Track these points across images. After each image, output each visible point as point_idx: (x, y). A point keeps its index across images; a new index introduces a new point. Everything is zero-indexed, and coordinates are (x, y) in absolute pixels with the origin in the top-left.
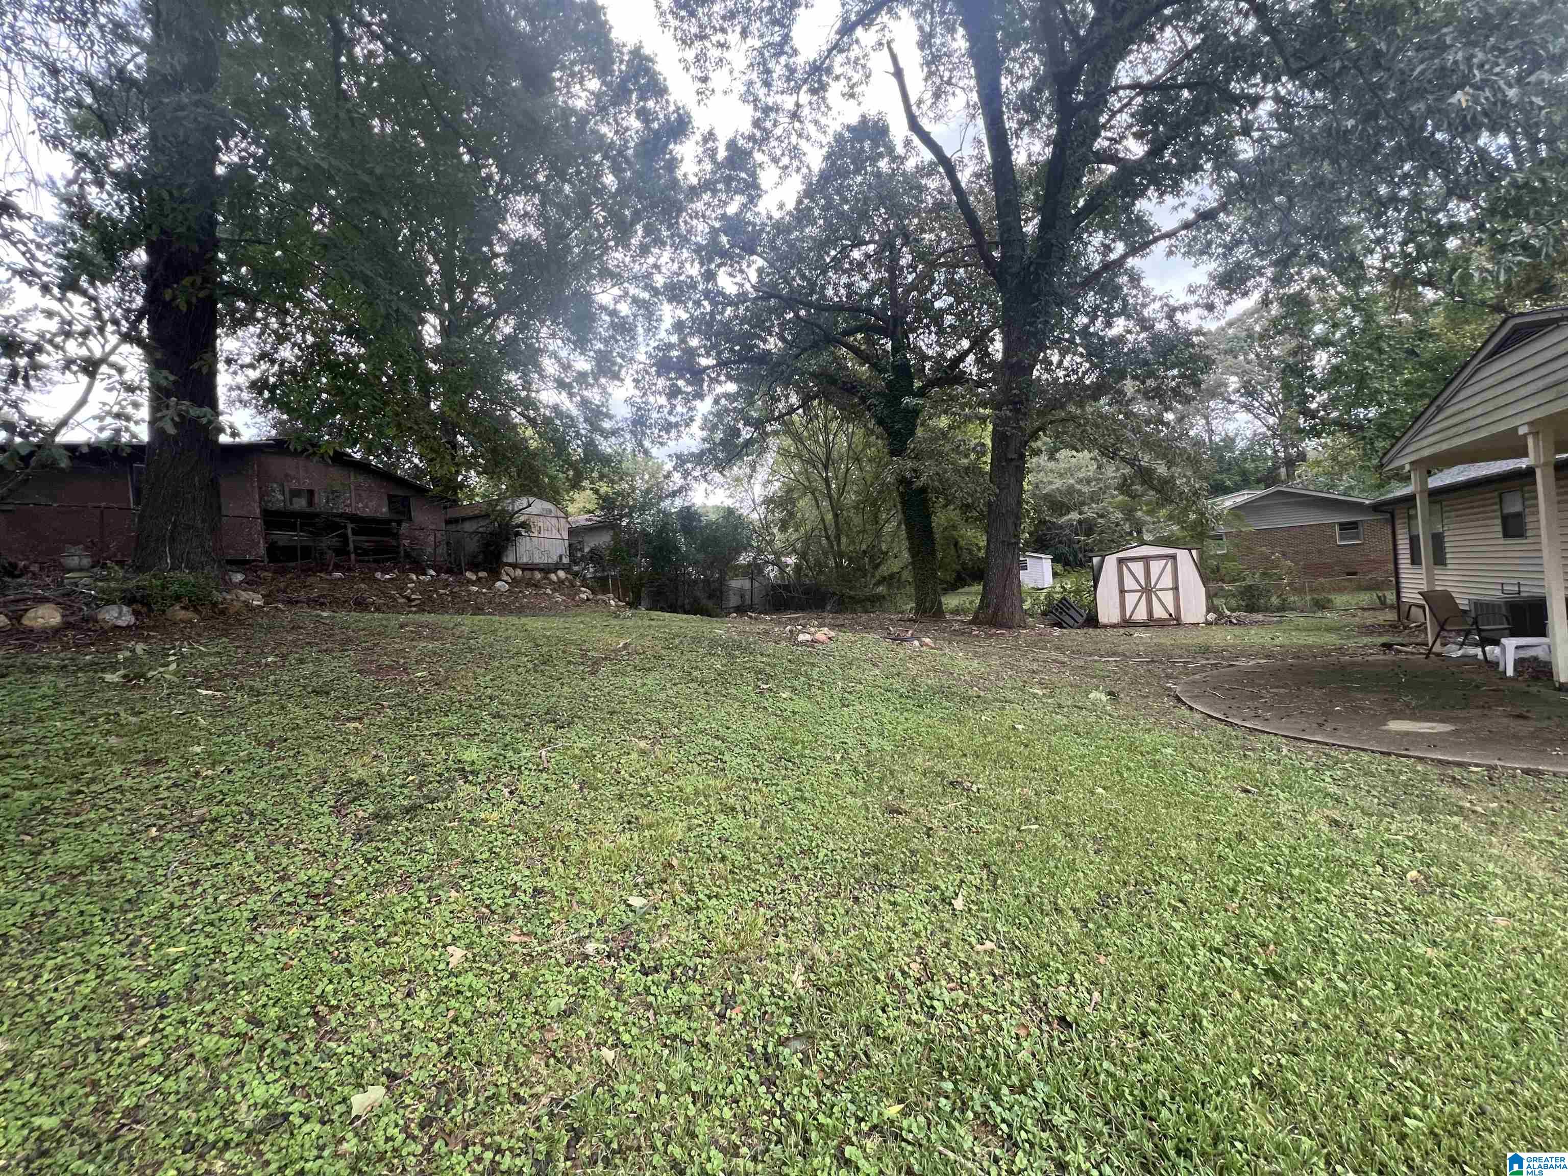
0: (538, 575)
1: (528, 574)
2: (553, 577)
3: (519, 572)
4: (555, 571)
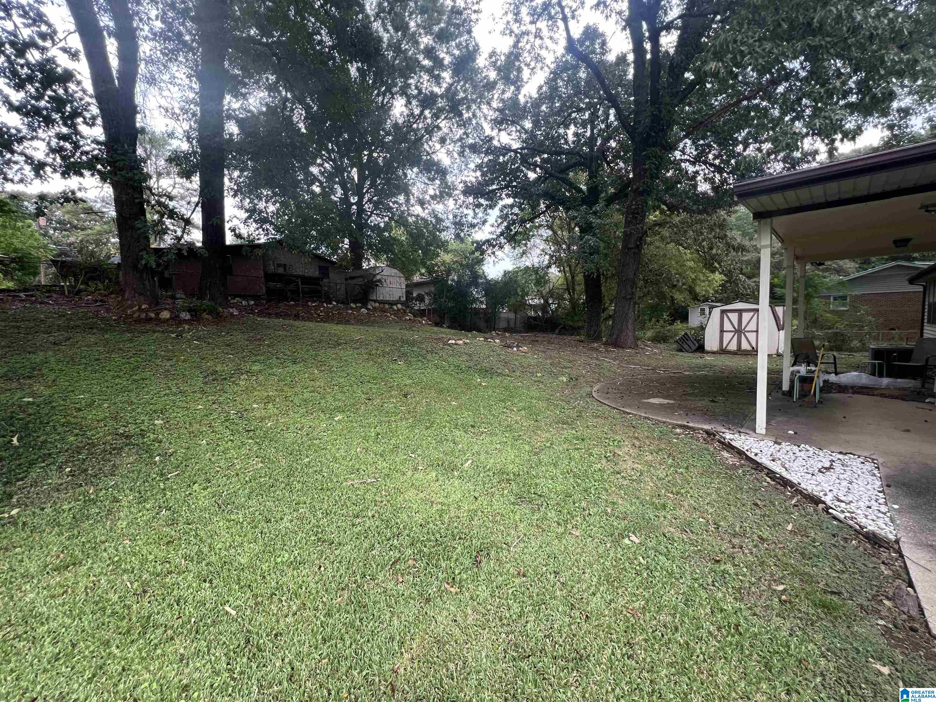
0: (387, 306)
1: (382, 305)
2: (395, 307)
3: (377, 304)
4: (396, 304)
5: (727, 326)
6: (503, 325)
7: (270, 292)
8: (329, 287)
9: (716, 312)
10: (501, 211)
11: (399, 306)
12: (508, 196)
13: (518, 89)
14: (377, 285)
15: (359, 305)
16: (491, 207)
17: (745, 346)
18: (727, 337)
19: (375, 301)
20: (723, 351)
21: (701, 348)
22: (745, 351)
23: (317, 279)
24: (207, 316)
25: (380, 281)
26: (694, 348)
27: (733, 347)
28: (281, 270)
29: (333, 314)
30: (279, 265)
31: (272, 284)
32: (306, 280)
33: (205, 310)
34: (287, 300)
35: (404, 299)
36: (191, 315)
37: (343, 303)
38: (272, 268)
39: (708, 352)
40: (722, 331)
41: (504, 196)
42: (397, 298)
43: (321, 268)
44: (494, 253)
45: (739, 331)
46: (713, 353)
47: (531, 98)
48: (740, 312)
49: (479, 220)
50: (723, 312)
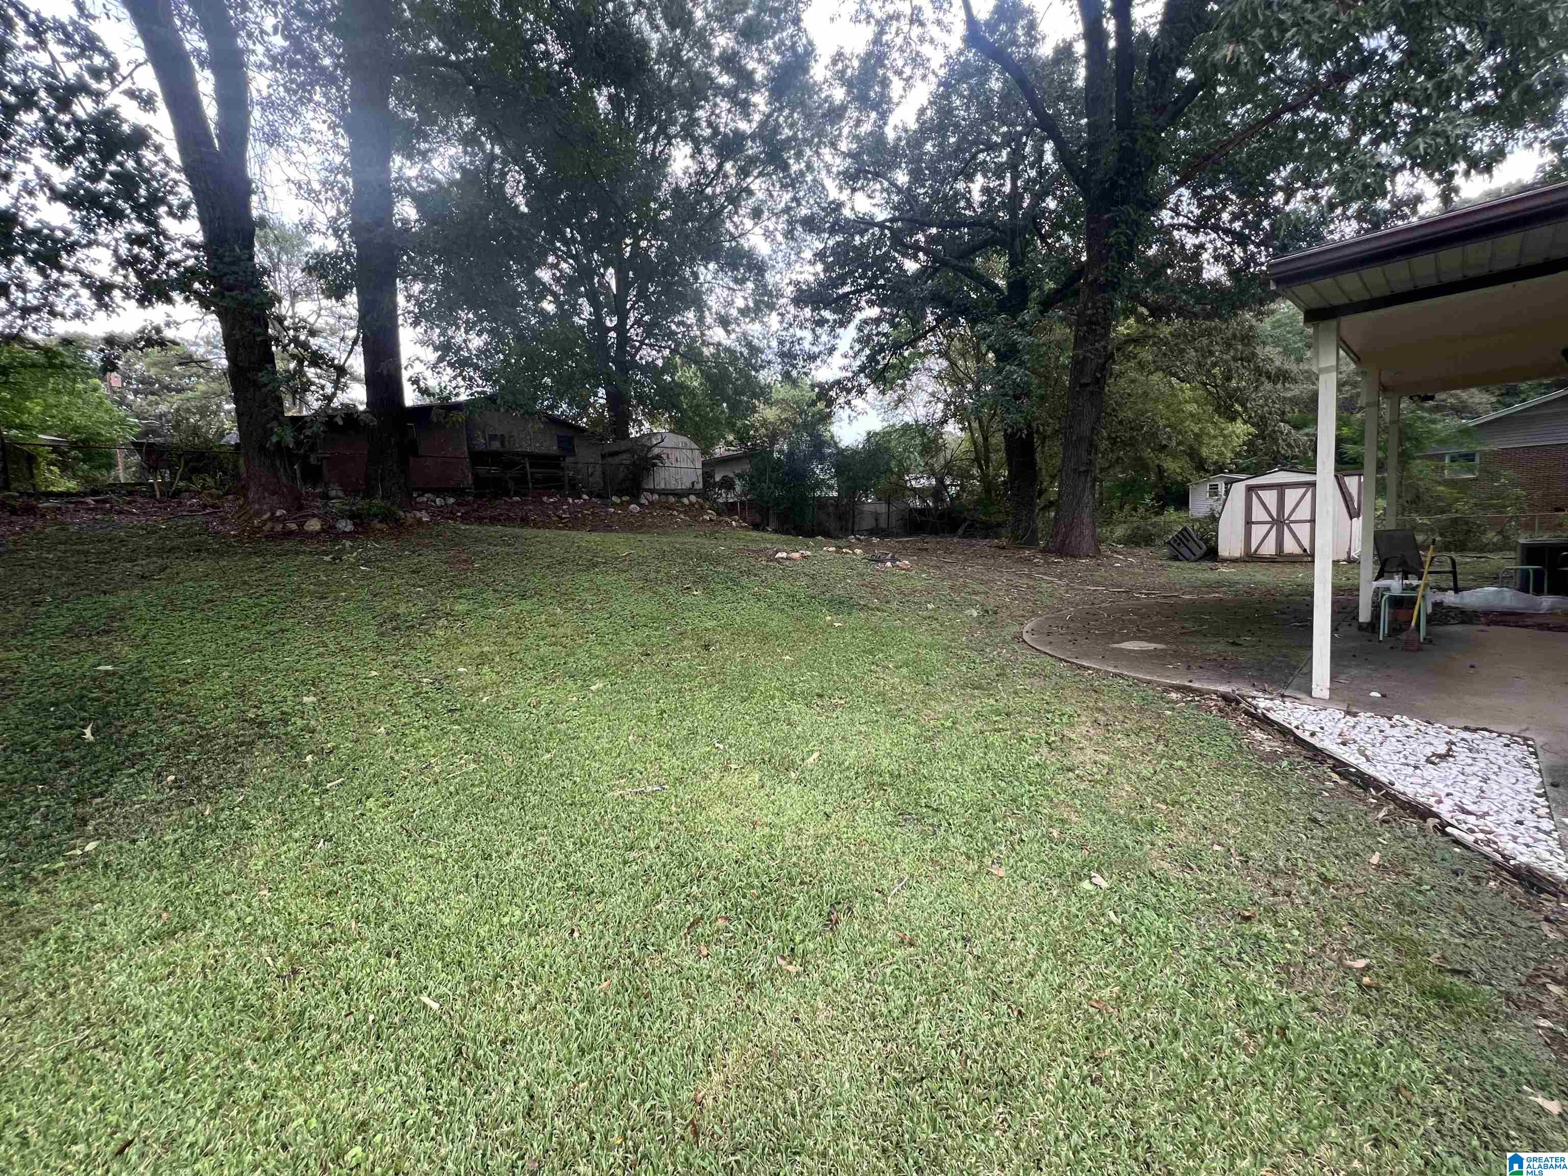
0: (672, 499)
1: (663, 498)
2: (685, 501)
3: (656, 497)
4: (687, 496)
5: (1258, 514)
6: (868, 523)
7: (479, 481)
8: (578, 472)
9: (1238, 489)
10: (860, 329)
11: (693, 498)
12: (871, 303)
13: (883, 117)
14: (655, 465)
15: (625, 498)
16: (843, 324)
17: (1290, 547)
18: (1258, 532)
19: (652, 492)
20: (1251, 558)
21: (1212, 554)
22: (1291, 555)
23: (557, 458)
24: (379, 526)
25: (658, 457)
26: (1199, 553)
27: (1269, 549)
28: (496, 445)
29: (584, 516)
30: (493, 437)
31: (482, 470)
32: (538, 460)
33: (376, 516)
34: (507, 494)
35: (700, 486)
36: (355, 524)
37: (599, 496)
38: (481, 442)
39: (1224, 560)
40: (1249, 523)
41: (863, 304)
42: (689, 485)
43: (561, 440)
44: (848, 403)
45: (1279, 522)
46: (1234, 561)
47: (906, 131)
48: (1281, 488)
49: (822, 348)
50: (1250, 489)
